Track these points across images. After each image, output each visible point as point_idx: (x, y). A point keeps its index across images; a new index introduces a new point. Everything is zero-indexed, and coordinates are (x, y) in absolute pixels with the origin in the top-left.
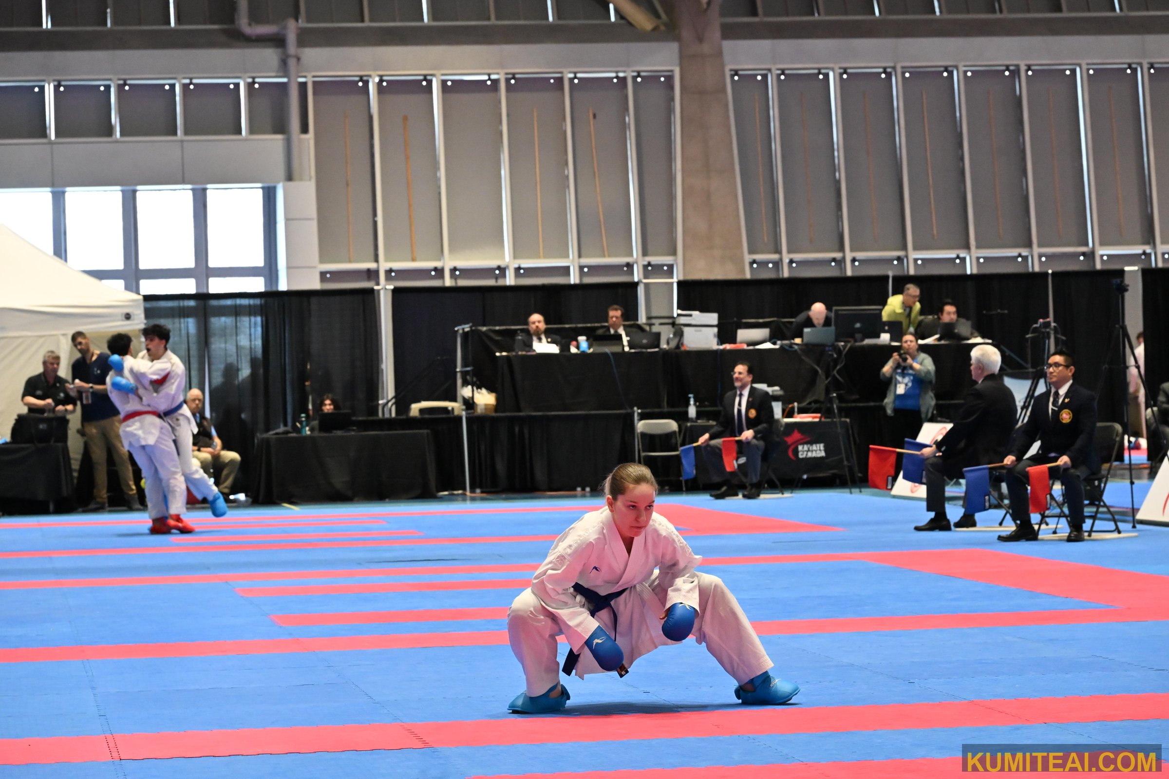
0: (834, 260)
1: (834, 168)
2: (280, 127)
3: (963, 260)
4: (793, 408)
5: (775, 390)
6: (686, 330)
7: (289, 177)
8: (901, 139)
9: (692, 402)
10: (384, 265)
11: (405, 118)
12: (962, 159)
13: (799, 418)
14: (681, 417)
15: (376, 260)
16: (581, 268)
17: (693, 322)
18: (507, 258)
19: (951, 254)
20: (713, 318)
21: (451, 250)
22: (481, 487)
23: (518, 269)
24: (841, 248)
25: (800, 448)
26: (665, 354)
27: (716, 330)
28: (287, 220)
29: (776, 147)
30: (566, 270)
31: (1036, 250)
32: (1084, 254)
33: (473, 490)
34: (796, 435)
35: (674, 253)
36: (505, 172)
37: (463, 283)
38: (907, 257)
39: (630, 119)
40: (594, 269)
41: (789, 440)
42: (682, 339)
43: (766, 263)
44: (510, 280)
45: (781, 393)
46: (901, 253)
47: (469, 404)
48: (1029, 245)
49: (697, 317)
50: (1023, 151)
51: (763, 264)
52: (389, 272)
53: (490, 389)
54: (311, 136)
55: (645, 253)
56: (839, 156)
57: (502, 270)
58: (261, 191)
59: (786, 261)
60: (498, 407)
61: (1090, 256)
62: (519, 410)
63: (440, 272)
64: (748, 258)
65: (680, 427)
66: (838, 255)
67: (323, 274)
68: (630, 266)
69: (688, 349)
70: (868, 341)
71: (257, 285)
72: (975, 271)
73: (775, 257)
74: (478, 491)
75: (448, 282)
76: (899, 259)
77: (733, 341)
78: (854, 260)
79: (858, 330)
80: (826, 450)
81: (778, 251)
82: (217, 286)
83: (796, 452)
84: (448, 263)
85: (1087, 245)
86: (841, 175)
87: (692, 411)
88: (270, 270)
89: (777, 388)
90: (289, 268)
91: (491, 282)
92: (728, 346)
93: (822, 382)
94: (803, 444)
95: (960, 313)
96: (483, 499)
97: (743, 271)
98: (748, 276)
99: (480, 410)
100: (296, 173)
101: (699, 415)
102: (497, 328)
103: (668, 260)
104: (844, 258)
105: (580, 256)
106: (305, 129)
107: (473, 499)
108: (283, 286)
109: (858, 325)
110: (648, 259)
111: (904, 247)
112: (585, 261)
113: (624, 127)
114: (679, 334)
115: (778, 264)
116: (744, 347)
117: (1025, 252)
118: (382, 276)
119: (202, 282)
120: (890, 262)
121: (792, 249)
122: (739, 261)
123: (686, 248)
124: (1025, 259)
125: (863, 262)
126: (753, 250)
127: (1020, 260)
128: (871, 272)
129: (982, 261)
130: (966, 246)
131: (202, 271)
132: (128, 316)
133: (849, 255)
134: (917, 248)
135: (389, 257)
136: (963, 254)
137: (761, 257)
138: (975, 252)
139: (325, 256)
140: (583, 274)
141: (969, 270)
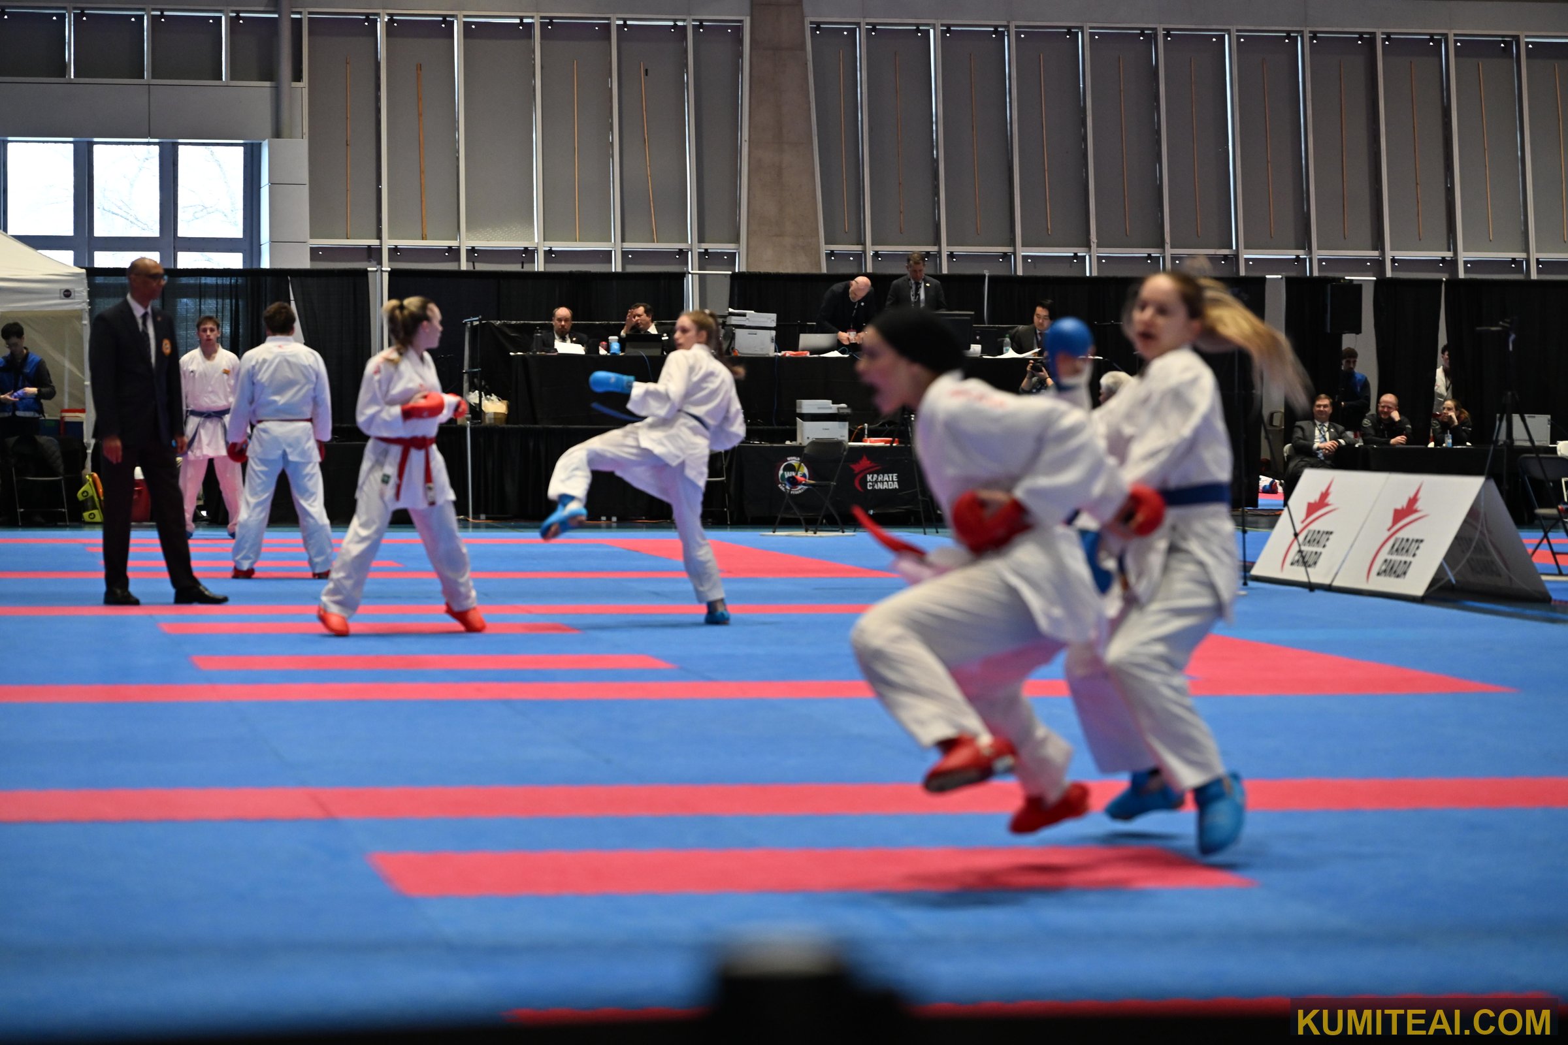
0: (928, 255)
1: (931, 144)
2: (268, 72)
3: (1082, 259)
4: (863, 429)
5: (843, 407)
6: (739, 332)
7: (277, 134)
8: (1013, 112)
10: (388, 243)
11: (419, 67)
12: (1085, 139)
13: (869, 442)
15: (379, 236)
16: (625, 254)
17: (747, 323)
18: (536, 240)
19: (1068, 252)
20: (770, 319)
21: (468, 229)
22: (485, 512)
23: (549, 253)
24: (937, 242)
25: (869, 478)
27: (773, 333)
28: (272, 184)
29: (863, 116)
30: (606, 256)
31: (1169, 251)
32: (1225, 257)
33: (476, 515)
34: (865, 463)
35: (736, 240)
36: (537, 137)
37: (481, 267)
38: (1014, 253)
39: (689, 78)
40: (639, 256)
41: (856, 468)
42: (733, 342)
43: (845, 256)
44: (539, 266)
45: (848, 411)
46: (1008, 249)
47: (476, 411)
48: (1160, 244)
49: (752, 317)
50: (1158, 132)
51: (843, 257)
52: (394, 251)
53: (502, 396)
54: (304, 84)
55: (701, 240)
56: (938, 131)
57: (530, 253)
58: (241, 149)
59: (870, 253)
60: (510, 416)
61: (1233, 260)
62: (536, 423)
63: (454, 253)
64: (825, 249)
66: (933, 249)
67: (314, 251)
68: (682, 253)
69: (739, 355)
71: (234, 261)
72: (1095, 274)
73: (857, 248)
74: (483, 516)
75: (464, 266)
76: (1005, 256)
77: (795, 347)
78: (951, 256)
80: (899, 481)
81: (861, 242)
82: (187, 260)
83: (864, 482)
84: (466, 242)
85: (1231, 247)
86: (940, 153)
88: (249, 243)
89: (844, 405)
90: (272, 242)
91: (516, 268)
92: (788, 353)
94: (873, 473)
96: (488, 527)
97: (819, 264)
99: (488, 421)
100: (285, 129)
102: (514, 322)
103: (729, 247)
104: (939, 252)
105: (623, 240)
106: (297, 76)
107: (476, 527)
108: (265, 264)
110: (705, 246)
111: (1012, 243)
112: (629, 246)
113: (681, 85)
114: (730, 336)
115: (860, 257)
116: (807, 356)
117: (1155, 253)
119: (168, 257)
121: (877, 240)
122: (814, 252)
123: (751, 234)
124: (1155, 261)
125: (961, 259)
126: (831, 239)
127: (1150, 261)
128: (970, 270)
129: (1104, 262)
130: (1087, 243)
131: (168, 243)
132: (67, 294)
133: (945, 249)
134: (1027, 242)
135: (395, 233)
136: (1081, 253)
137: (840, 248)
138: (1096, 251)
139: (317, 229)
140: (626, 261)
141: (1088, 272)
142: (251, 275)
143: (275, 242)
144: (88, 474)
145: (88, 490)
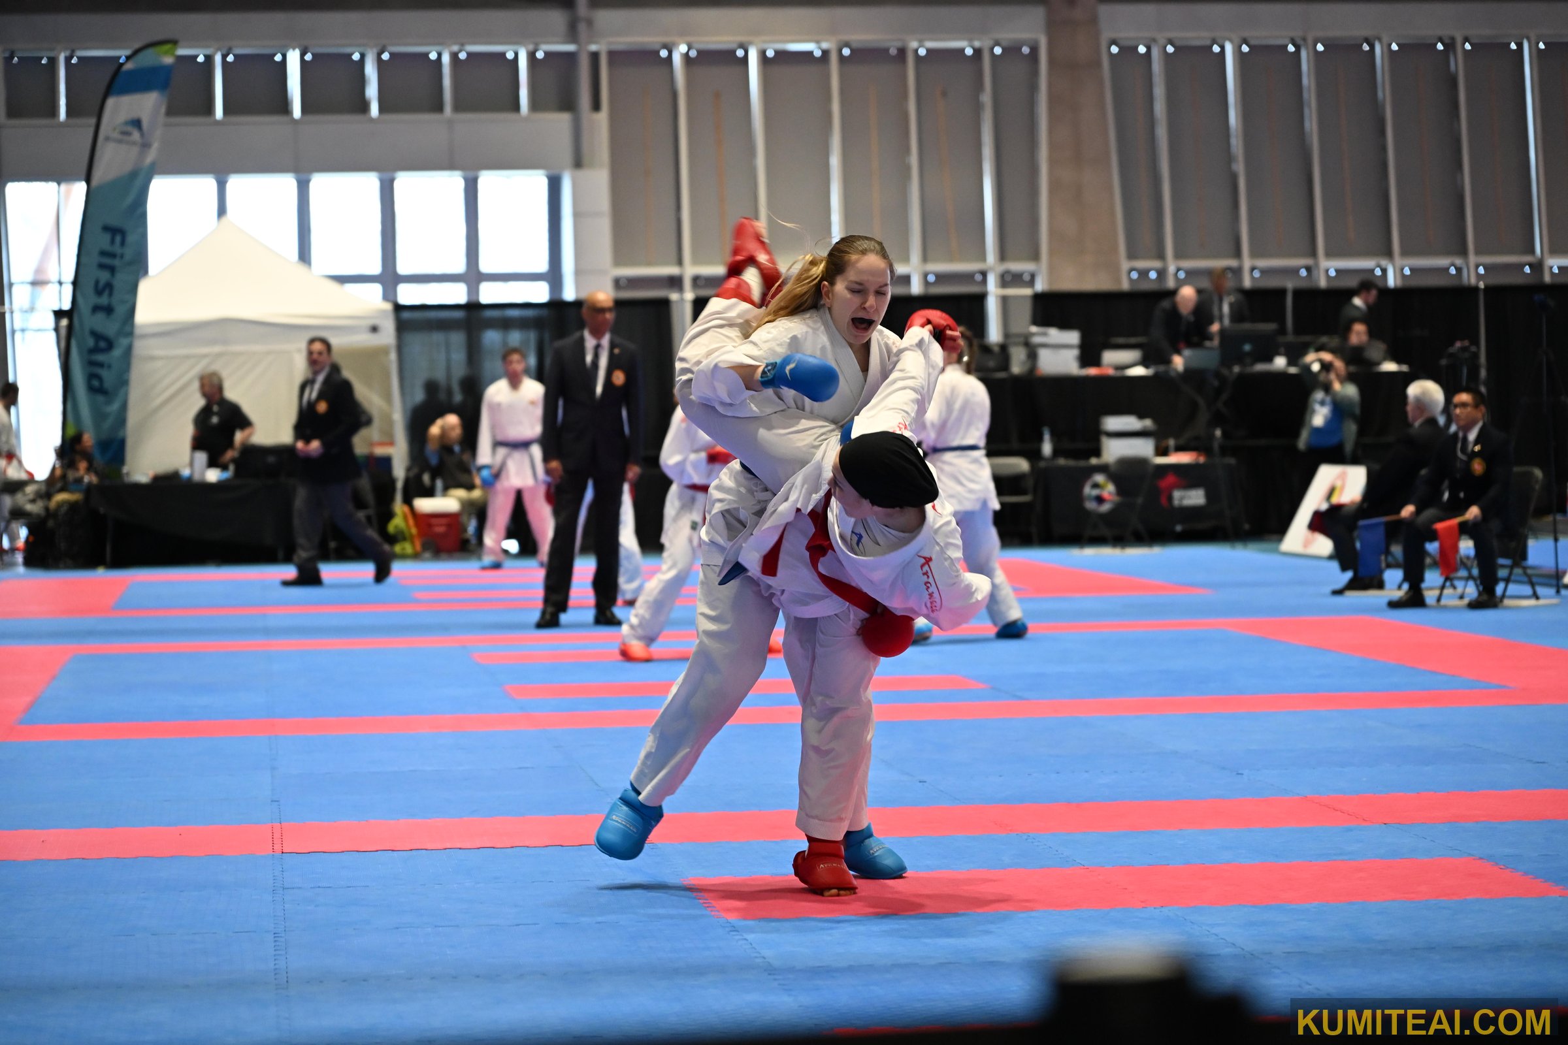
0: (1229, 269)
1: (1229, 158)
2: (567, 104)
3: (1384, 271)
4: (1168, 445)
5: (1148, 423)
6: (1041, 351)
7: (578, 163)
8: (1311, 124)
9: (1047, 437)
10: (690, 270)
11: (717, 95)
12: (1384, 148)
13: (1175, 458)
14: (1033, 455)
15: (680, 262)
16: (925, 275)
17: (1050, 342)
19: (1370, 263)
20: (1073, 337)
24: (1238, 254)
25: (1175, 493)
26: (1017, 379)
27: (1075, 352)
28: (577, 215)
29: (1162, 132)
30: (907, 279)
31: (1473, 259)
32: (1530, 264)
34: (1171, 479)
35: (1035, 256)
36: (835, 161)
38: (1317, 265)
39: (986, 98)
40: (941, 278)
41: (1163, 483)
42: (1036, 363)
43: (1147, 272)
45: (1154, 427)
46: (1309, 261)
48: (1463, 252)
49: (1055, 335)
50: (1459, 140)
51: (1144, 273)
52: (696, 280)
54: (603, 117)
55: (1001, 260)
56: (1237, 144)
58: (544, 179)
59: (1172, 269)
61: (1538, 267)
65: (1033, 466)
66: (1233, 263)
67: (617, 283)
68: (984, 274)
69: (1043, 374)
70: (1260, 367)
71: (539, 293)
72: (1399, 283)
73: (1157, 264)
77: (1098, 364)
78: (1253, 269)
79: (1248, 354)
80: (1208, 496)
81: (1161, 256)
82: (490, 294)
83: (1170, 498)
85: (1534, 253)
86: (1240, 167)
87: (1047, 448)
88: (554, 276)
90: (575, 274)
92: (1092, 371)
93: (1203, 417)
94: (1179, 489)
95: (1372, 334)
97: (1118, 280)
98: (1125, 286)
100: (586, 159)
101: (1056, 452)
103: (1029, 267)
104: (1241, 267)
105: (924, 261)
106: (596, 106)
108: (569, 294)
109: (1247, 347)
110: (1006, 266)
111: (1313, 253)
112: (931, 267)
113: (978, 107)
114: (1032, 355)
115: (1162, 273)
116: (1111, 372)
117: (1459, 262)
118: (687, 283)
119: (473, 290)
120: (1296, 271)
121: (1178, 256)
122: (1115, 269)
123: (1051, 252)
124: (1459, 270)
125: (1265, 272)
126: (1132, 255)
127: (1453, 271)
128: (1273, 283)
129: (1407, 272)
130: (1388, 253)
131: (473, 276)
132: (374, 329)
133: (1247, 263)
134: (1330, 254)
135: (696, 261)
136: (1384, 263)
137: (1141, 264)
138: (1399, 261)
139: (619, 258)
140: (927, 283)
141: (1391, 281)
142: (556, 306)
143: (578, 272)
144: (399, 507)
145: (398, 522)
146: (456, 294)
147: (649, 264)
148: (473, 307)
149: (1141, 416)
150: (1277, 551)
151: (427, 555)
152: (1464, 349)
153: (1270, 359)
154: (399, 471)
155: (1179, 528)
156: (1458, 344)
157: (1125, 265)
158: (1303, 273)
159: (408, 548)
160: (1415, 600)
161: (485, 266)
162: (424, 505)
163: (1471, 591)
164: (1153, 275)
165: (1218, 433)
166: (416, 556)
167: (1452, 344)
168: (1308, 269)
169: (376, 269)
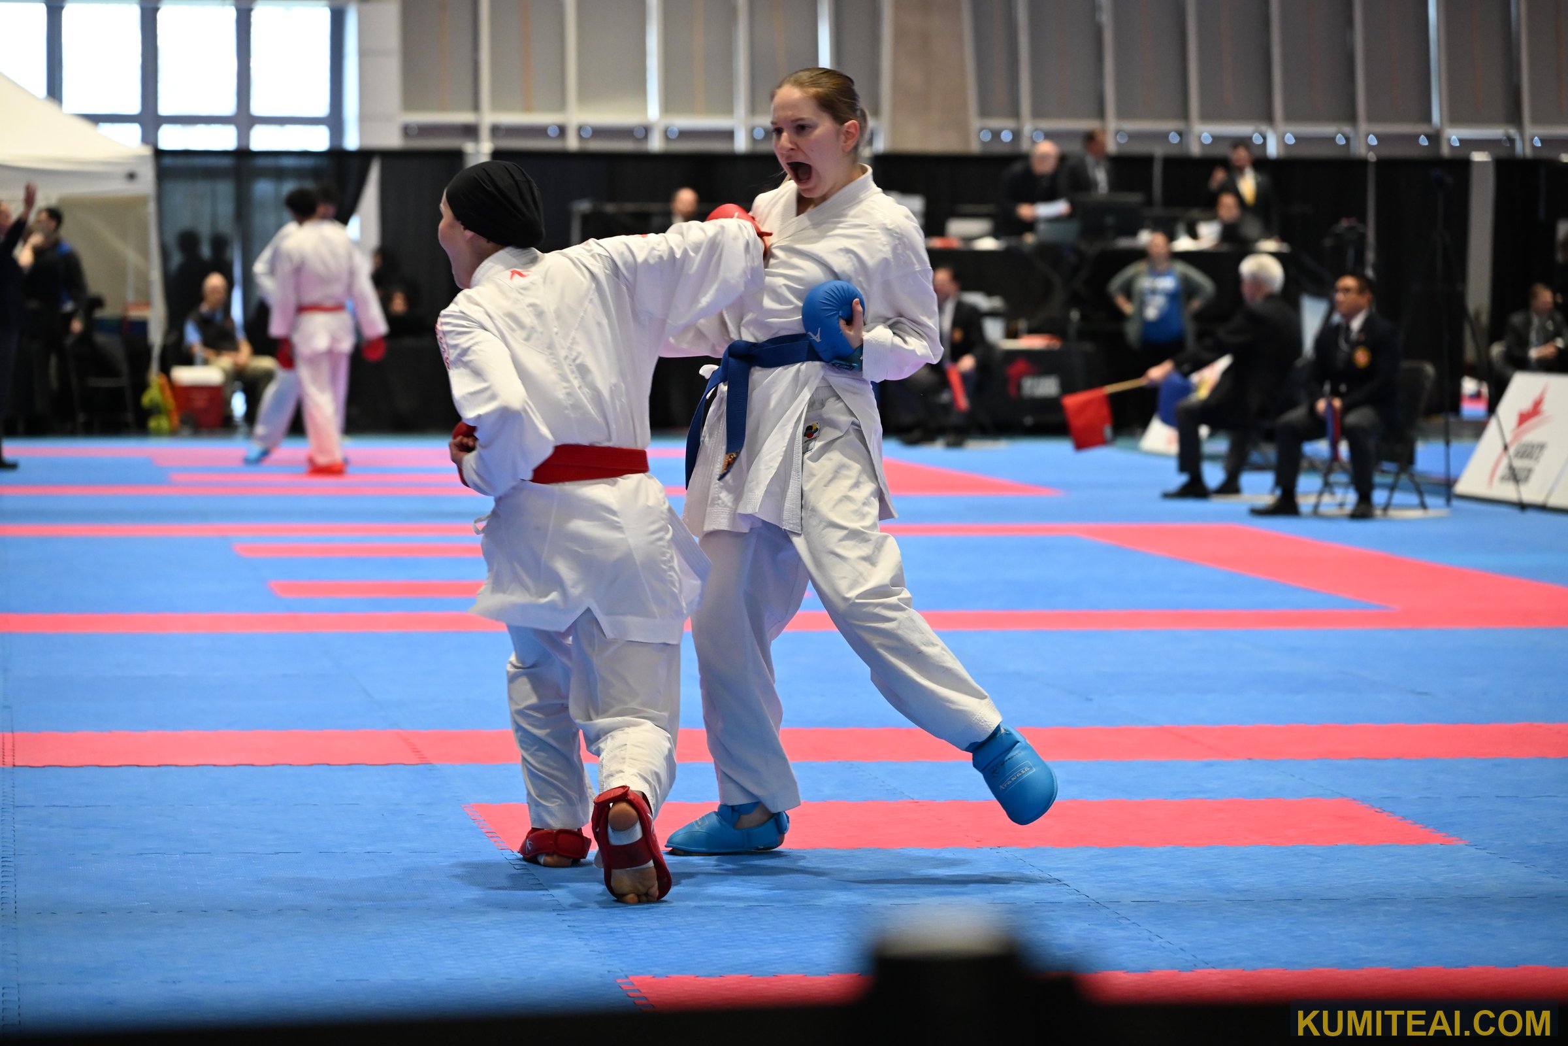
1: (1095, 7)
3: (1265, 138)
4: (1020, 326)
5: (995, 303)
10: (488, 118)
13: (1026, 342)
15: (476, 107)
16: (751, 131)
18: (653, 112)
19: (1249, 128)
21: (578, 99)
23: (667, 130)
24: (1101, 114)
25: (1025, 382)
28: (361, 53)
30: (729, 135)
31: (1363, 127)
32: (1426, 135)
34: (1020, 366)
37: (594, 146)
38: (1189, 129)
41: (1010, 371)
43: (1000, 131)
44: (656, 144)
45: (1003, 307)
46: (1180, 125)
48: (1351, 117)
52: (496, 130)
57: (647, 130)
58: (328, 9)
59: (1027, 127)
61: (1435, 138)
63: (562, 131)
67: (407, 131)
70: (1121, 242)
71: (318, 140)
72: (1284, 153)
73: (1010, 123)
75: (573, 144)
76: (1178, 132)
77: (941, 234)
78: (1117, 132)
79: (1111, 227)
80: (1059, 386)
81: (1015, 114)
82: (262, 140)
83: (1019, 387)
84: (574, 118)
85: (1431, 122)
86: (1106, 17)
88: (335, 120)
89: (997, 301)
90: (358, 118)
91: (629, 146)
92: (938, 243)
93: (1059, 297)
94: (1029, 376)
97: (966, 141)
98: (975, 147)
102: (628, 207)
105: (750, 115)
108: (352, 142)
109: (1109, 220)
111: (1185, 115)
112: (757, 121)
115: (1017, 134)
116: (955, 244)
117: (1347, 129)
118: (485, 133)
119: (244, 135)
120: (1164, 136)
121: (1037, 114)
122: (962, 127)
123: (895, 107)
124: (1347, 139)
125: (1133, 136)
126: (984, 112)
127: (1340, 140)
128: (1140, 148)
129: (1290, 140)
130: (1269, 118)
131: (244, 119)
132: (131, 176)
133: (1112, 124)
134: (1206, 117)
135: (496, 106)
136: (1264, 128)
137: (995, 123)
138: (1281, 126)
139: (410, 101)
140: (753, 140)
141: (1273, 150)
142: (337, 155)
143: (363, 118)
144: (155, 376)
145: (154, 393)
146: (224, 139)
147: (443, 108)
148: (243, 154)
149: (990, 293)
150: (1136, 449)
151: (186, 431)
152: (1351, 229)
153: (1133, 233)
154: (156, 336)
155: (1028, 420)
156: (1344, 223)
157: (975, 123)
158: (1174, 139)
159: (163, 423)
160: (1286, 506)
161: (257, 109)
162: (184, 375)
163: (1351, 497)
164: (1006, 137)
165: (1075, 315)
166: (173, 433)
167: (1337, 220)
168: (1180, 134)
169: (134, 107)
